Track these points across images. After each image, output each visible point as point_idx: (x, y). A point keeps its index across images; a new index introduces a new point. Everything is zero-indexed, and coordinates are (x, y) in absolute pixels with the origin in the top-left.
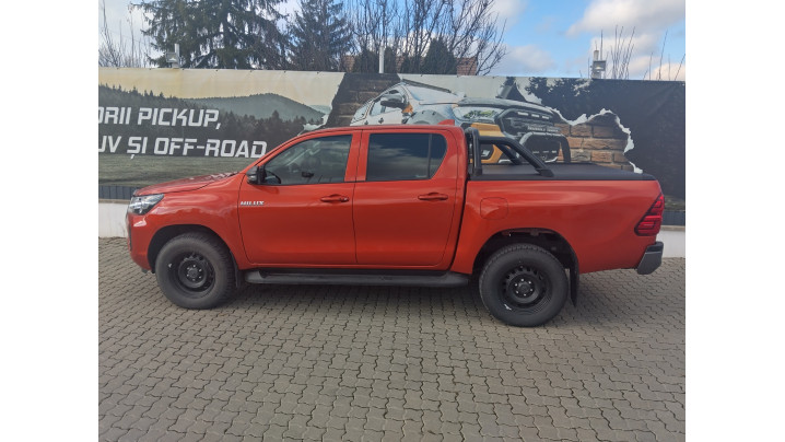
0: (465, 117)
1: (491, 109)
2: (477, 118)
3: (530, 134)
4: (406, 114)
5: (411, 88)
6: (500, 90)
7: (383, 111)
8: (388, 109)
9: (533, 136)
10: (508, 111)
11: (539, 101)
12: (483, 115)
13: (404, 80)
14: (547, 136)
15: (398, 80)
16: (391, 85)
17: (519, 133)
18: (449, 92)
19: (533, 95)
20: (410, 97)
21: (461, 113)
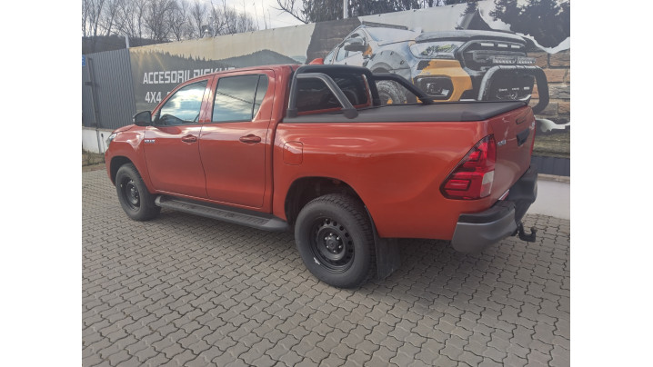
0: (423, 54)
1: (450, 43)
2: (435, 54)
3: (496, 68)
4: (366, 57)
5: (371, 30)
6: (460, 20)
7: (347, 55)
8: (351, 53)
9: (500, 70)
10: (470, 42)
11: (508, 27)
12: (442, 50)
13: (364, 23)
14: (517, 69)
15: (359, 23)
16: (352, 29)
17: (483, 68)
18: (407, 29)
19: (499, 20)
20: (370, 38)
21: (418, 50)
